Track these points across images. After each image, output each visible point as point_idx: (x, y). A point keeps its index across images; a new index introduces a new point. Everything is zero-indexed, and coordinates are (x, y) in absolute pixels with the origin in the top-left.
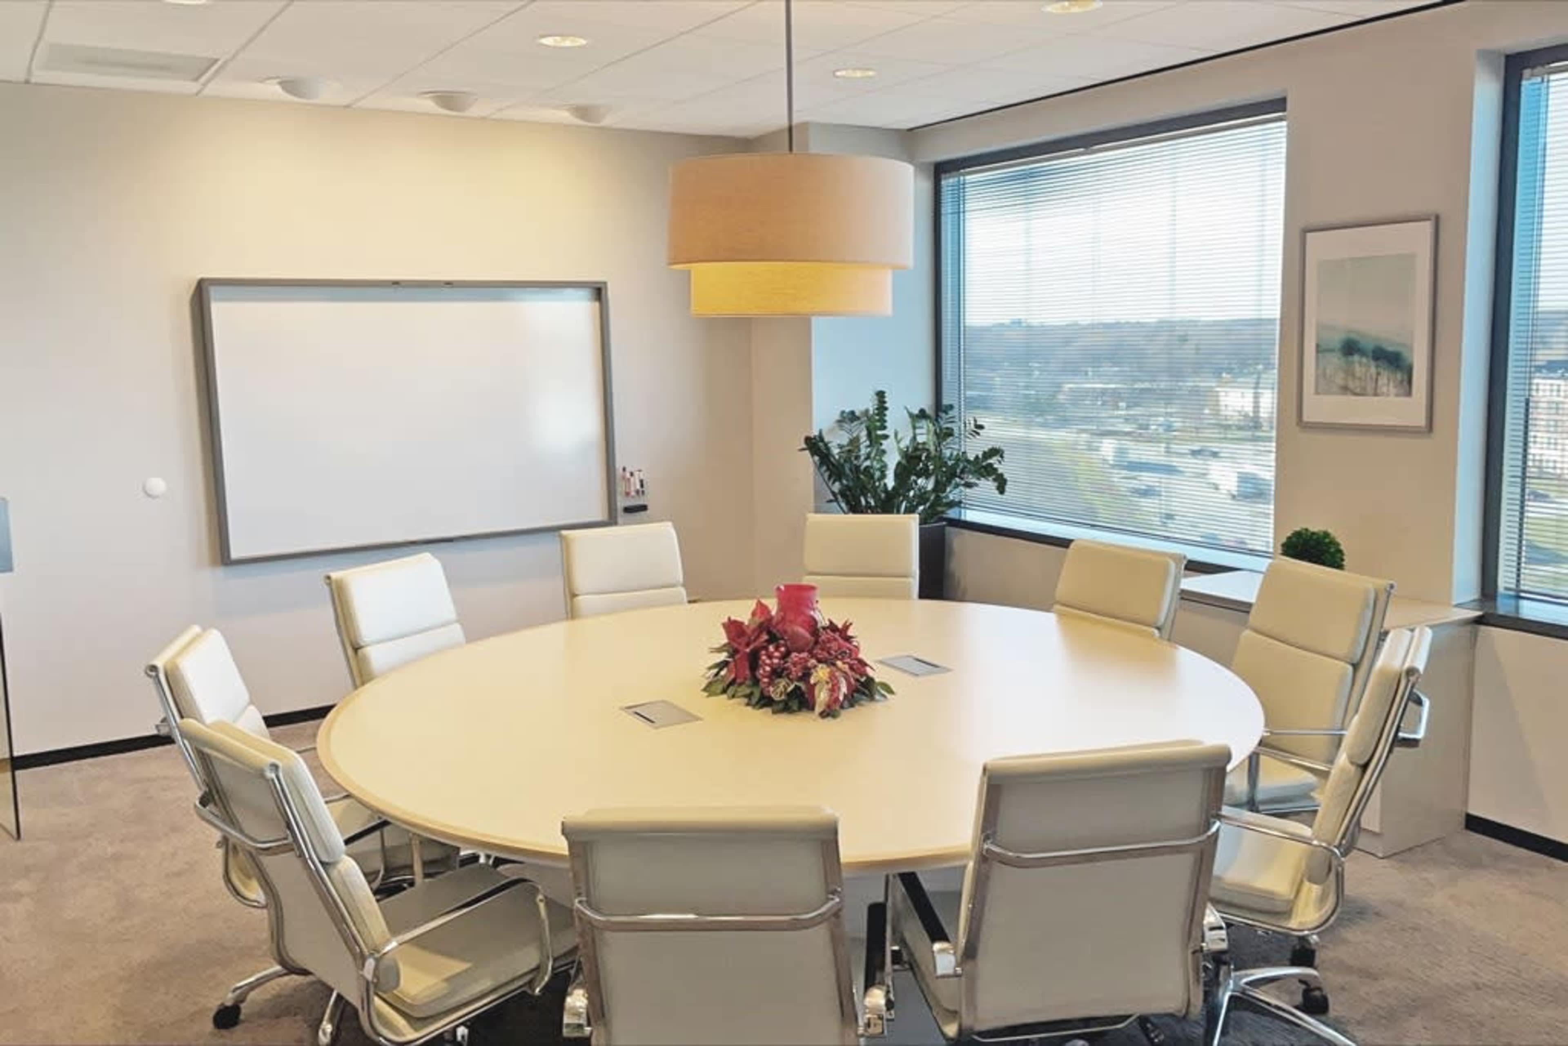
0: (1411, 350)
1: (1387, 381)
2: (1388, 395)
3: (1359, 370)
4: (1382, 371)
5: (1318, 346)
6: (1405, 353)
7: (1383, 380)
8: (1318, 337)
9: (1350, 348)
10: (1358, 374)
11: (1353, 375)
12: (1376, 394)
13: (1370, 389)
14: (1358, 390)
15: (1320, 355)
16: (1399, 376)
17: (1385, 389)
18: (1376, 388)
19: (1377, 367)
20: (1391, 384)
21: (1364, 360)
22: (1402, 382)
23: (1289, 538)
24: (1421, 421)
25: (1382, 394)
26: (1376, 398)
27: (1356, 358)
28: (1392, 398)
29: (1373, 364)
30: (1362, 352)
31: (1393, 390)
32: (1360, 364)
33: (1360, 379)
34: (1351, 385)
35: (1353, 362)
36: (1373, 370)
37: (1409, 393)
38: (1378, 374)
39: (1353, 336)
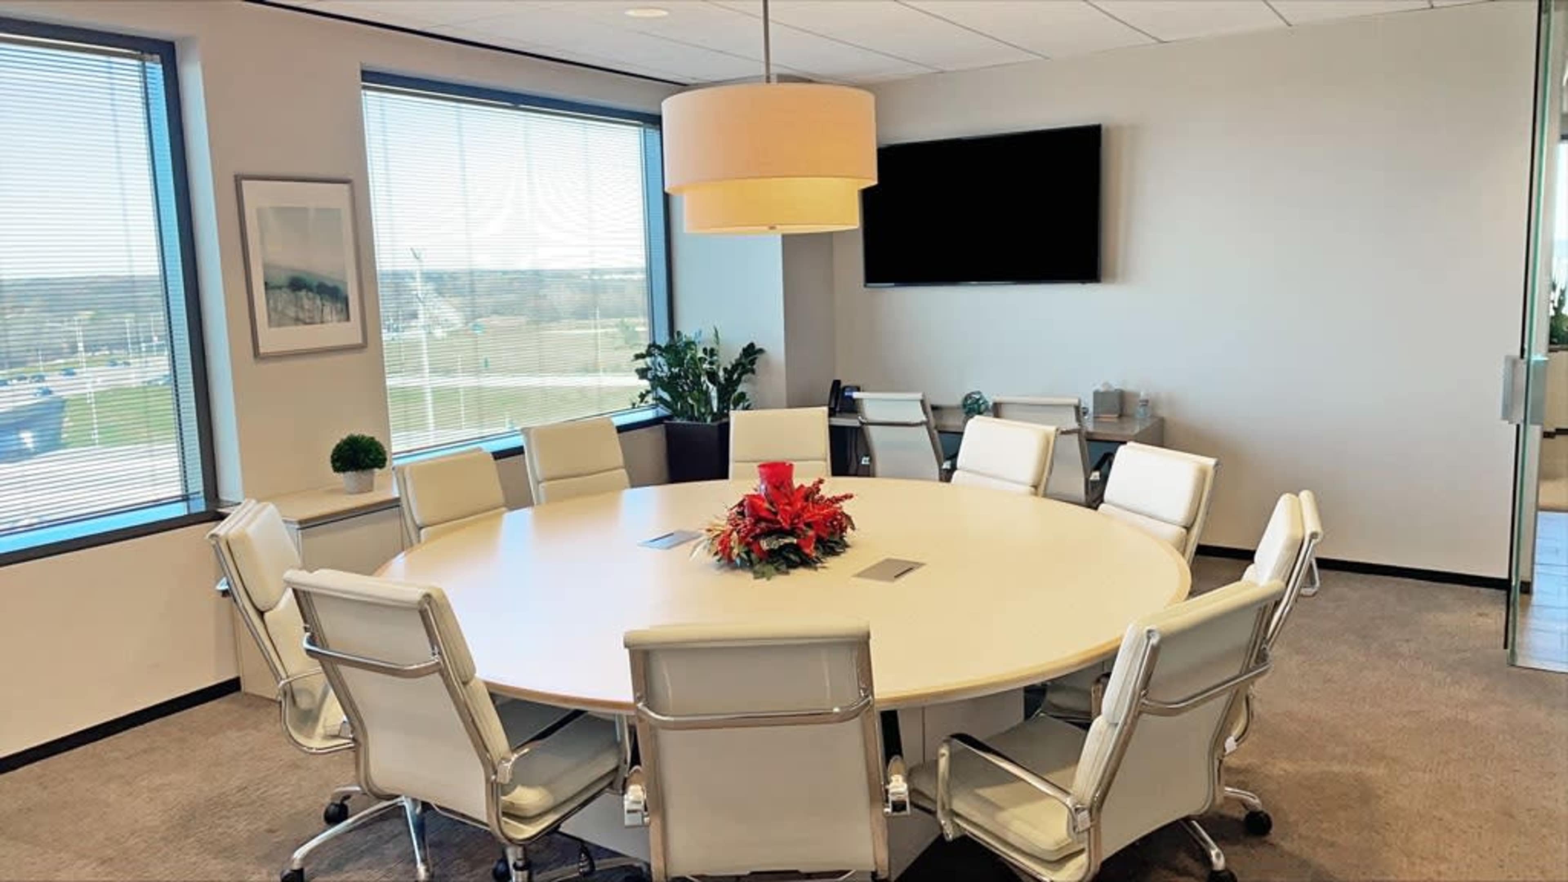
0: (346, 284)
1: (329, 309)
2: (332, 321)
3: (307, 304)
4: (326, 303)
5: (266, 284)
6: (341, 286)
7: (327, 310)
8: (266, 275)
9: (297, 285)
10: (307, 307)
11: (302, 307)
12: (322, 322)
13: (317, 319)
14: (308, 320)
15: (270, 292)
16: (339, 306)
17: (329, 318)
18: (322, 317)
19: (321, 299)
20: (334, 312)
21: (311, 294)
22: (342, 310)
23: (338, 446)
24: (359, 340)
25: (328, 322)
26: (324, 326)
27: (303, 293)
28: (335, 323)
29: (318, 297)
30: (309, 288)
31: (335, 318)
32: (309, 299)
33: (309, 311)
34: (301, 316)
35: (301, 298)
36: (318, 302)
37: (348, 319)
38: (323, 305)
39: (296, 274)
